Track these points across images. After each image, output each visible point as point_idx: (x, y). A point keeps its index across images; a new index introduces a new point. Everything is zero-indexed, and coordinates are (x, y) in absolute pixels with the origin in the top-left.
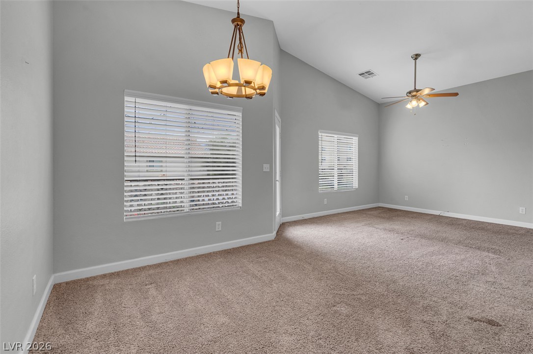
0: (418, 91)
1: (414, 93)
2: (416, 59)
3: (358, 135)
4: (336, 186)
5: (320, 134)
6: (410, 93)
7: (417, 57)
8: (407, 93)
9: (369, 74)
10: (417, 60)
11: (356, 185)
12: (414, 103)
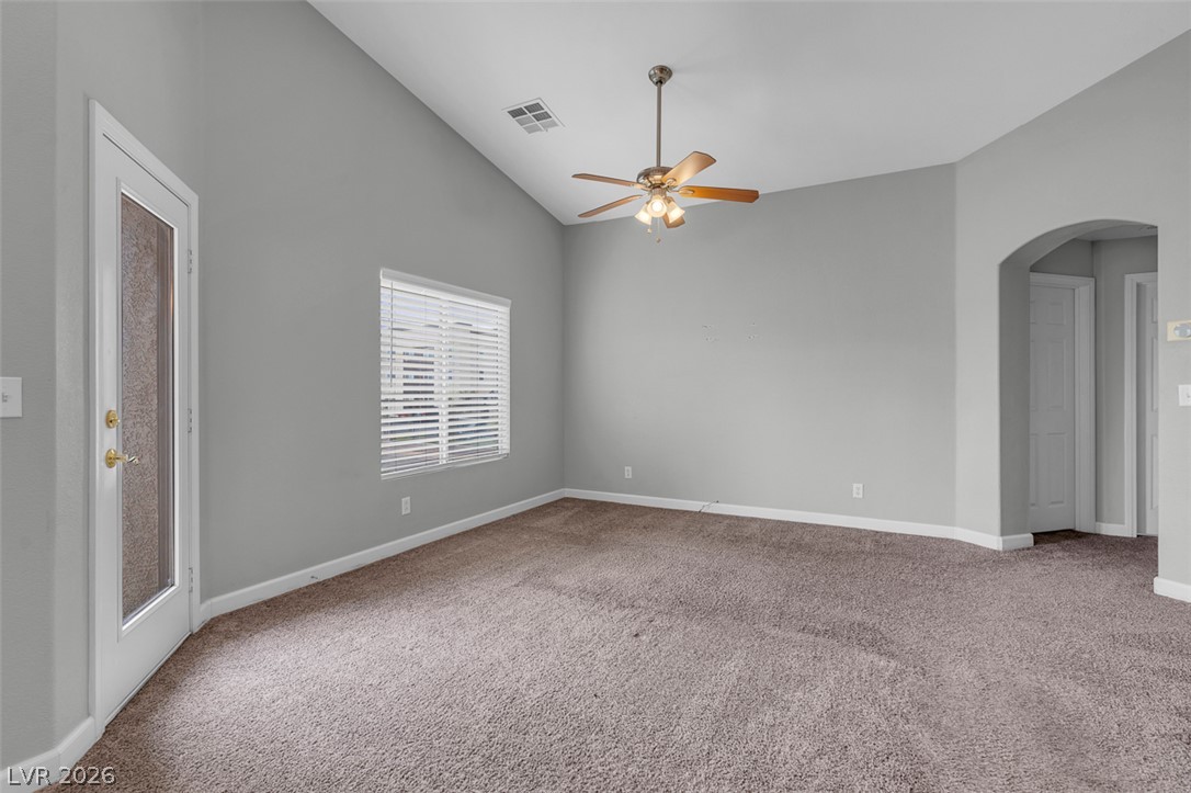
0: (664, 171)
1: (656, 179)
2: (660, 82)
3: (510, 301)
4: (444, 453)
5: (385, 283)
6: (646, 174)
7: (662, 75)
8: (639, 176)
9: (538, 118)
10: (663, 87)
11: (504, 445)
12: (658, 206)
